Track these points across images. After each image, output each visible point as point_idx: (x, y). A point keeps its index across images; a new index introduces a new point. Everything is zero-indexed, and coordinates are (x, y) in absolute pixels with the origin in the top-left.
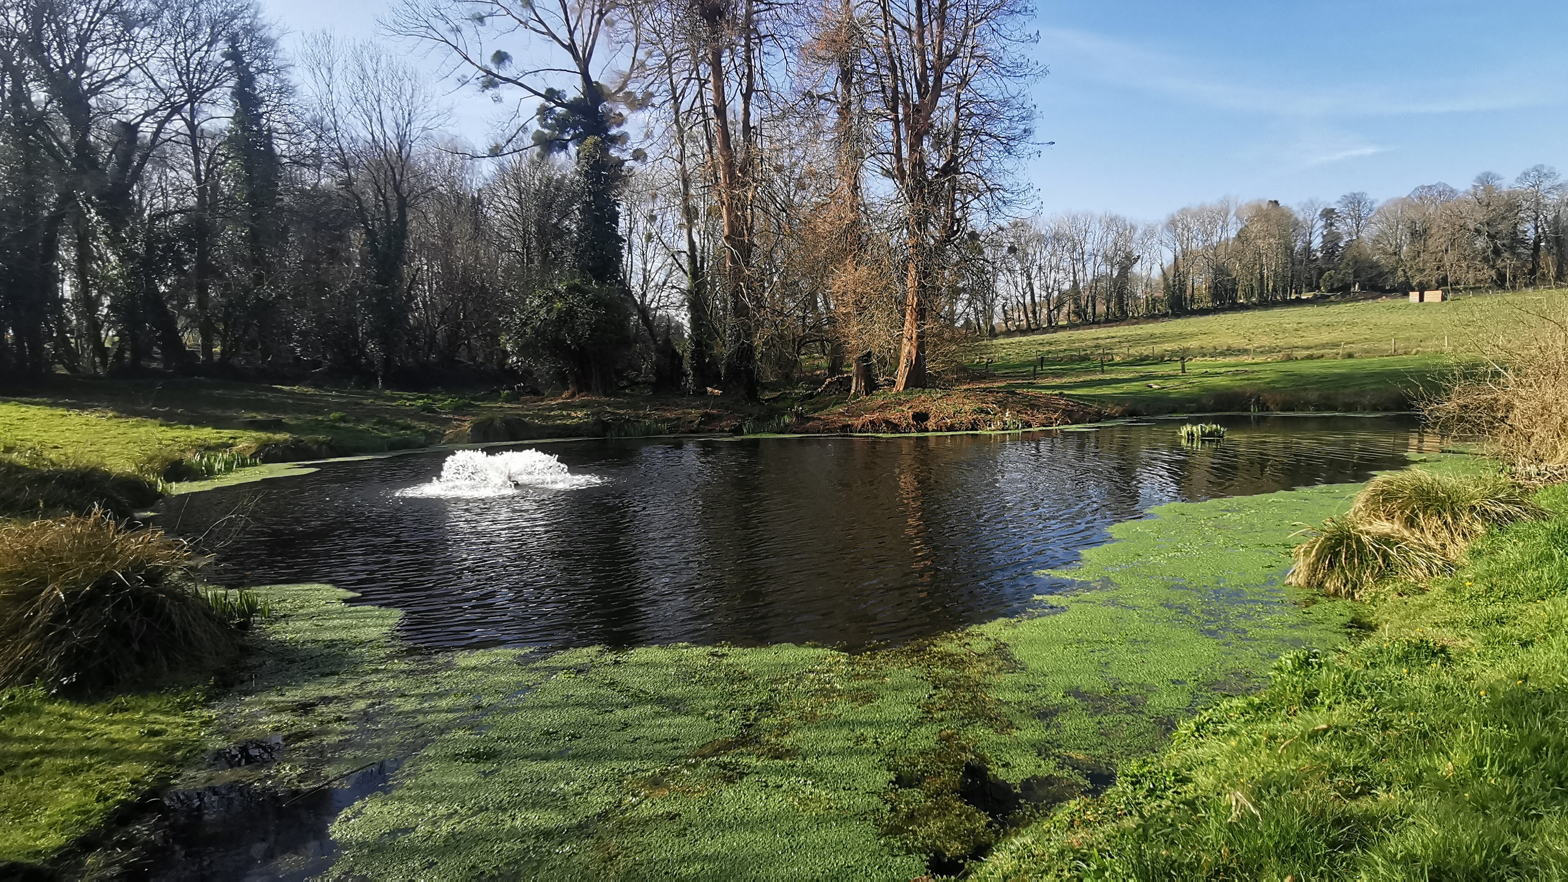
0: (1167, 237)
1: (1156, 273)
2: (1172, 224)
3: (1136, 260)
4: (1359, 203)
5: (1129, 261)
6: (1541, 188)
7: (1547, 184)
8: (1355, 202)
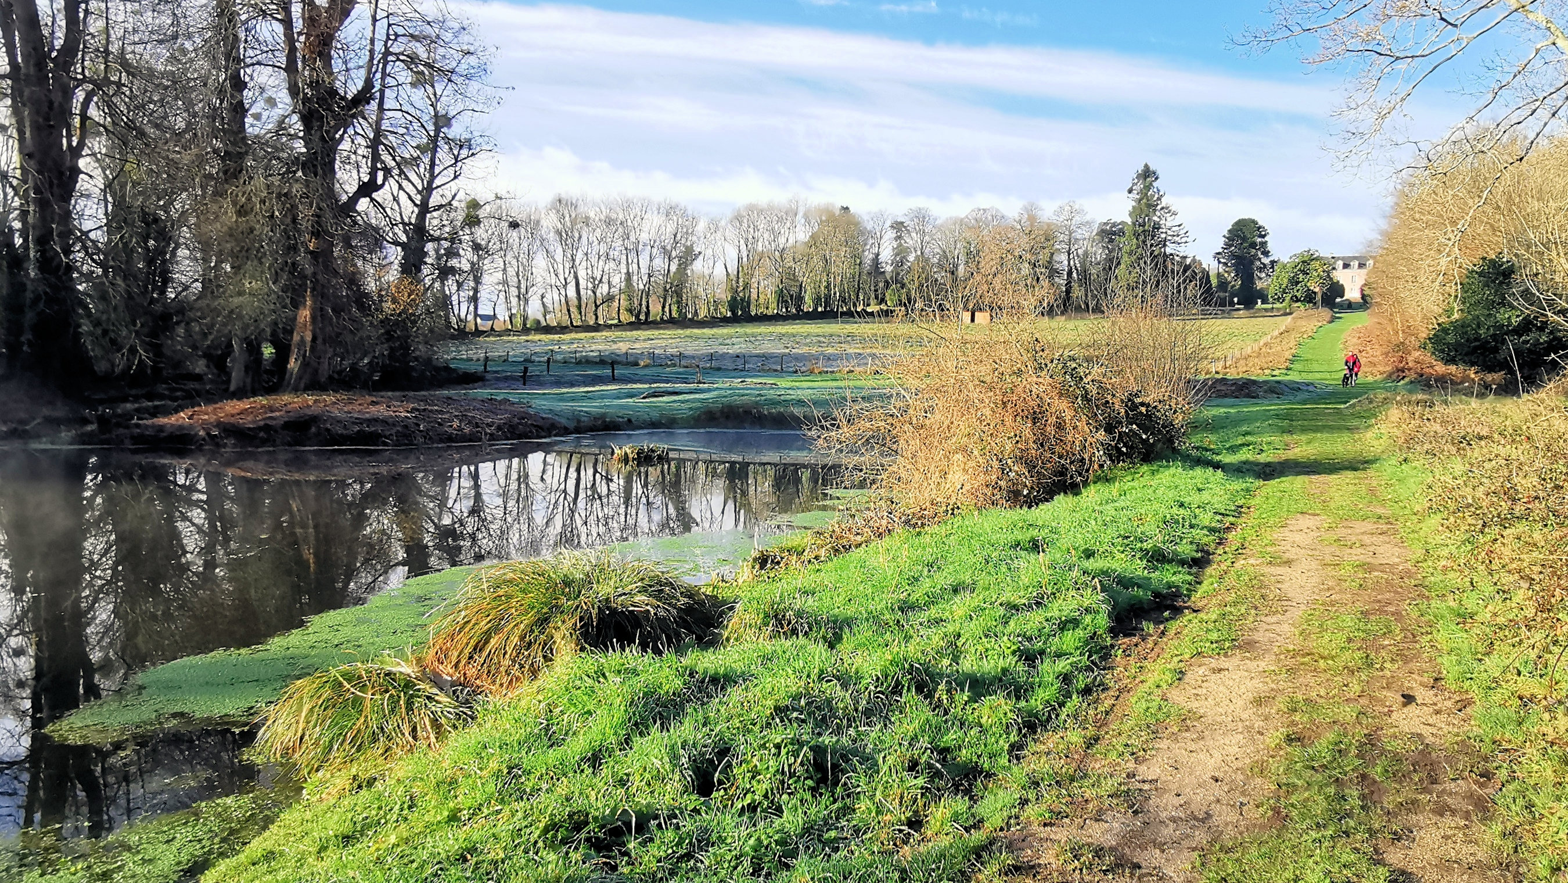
0: (731, 233)
1: (719, 272)
2: (738, 218)
3: (697, 256)
4: (924, 217)
5: (688, 256)
6: (1073, 222)
7: (1077, 219)
8: (922, 217)
